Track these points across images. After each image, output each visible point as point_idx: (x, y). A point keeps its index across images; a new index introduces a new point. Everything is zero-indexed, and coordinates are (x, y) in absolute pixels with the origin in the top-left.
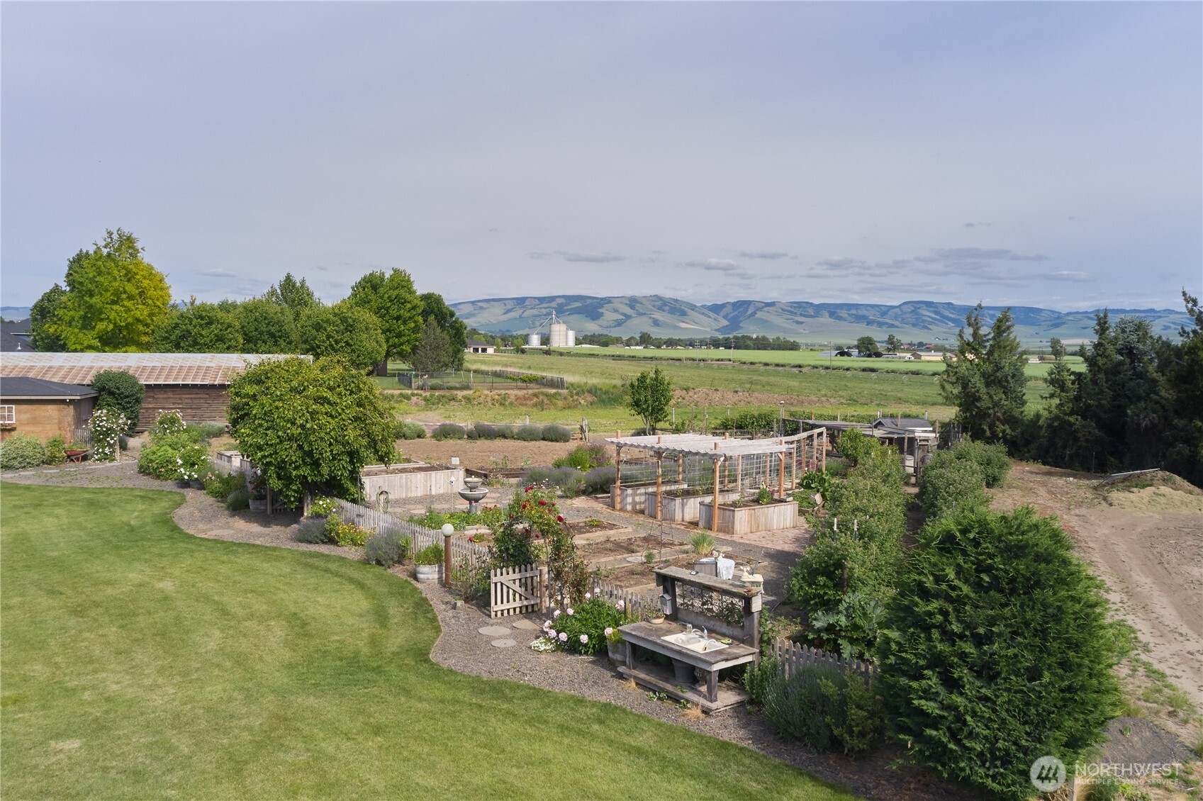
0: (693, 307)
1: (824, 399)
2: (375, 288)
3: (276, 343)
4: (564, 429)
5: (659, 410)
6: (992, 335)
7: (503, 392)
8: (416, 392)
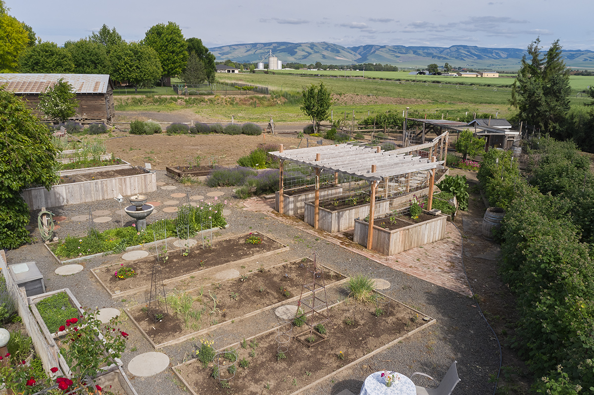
0: (343, 48)
1: (419, 100)
2: (159, 34)
3: (96, 68)
4: (257, 126)
5: (323, 112)
6: (546, 60)
7: (232, 96)
8: (180, 96)
